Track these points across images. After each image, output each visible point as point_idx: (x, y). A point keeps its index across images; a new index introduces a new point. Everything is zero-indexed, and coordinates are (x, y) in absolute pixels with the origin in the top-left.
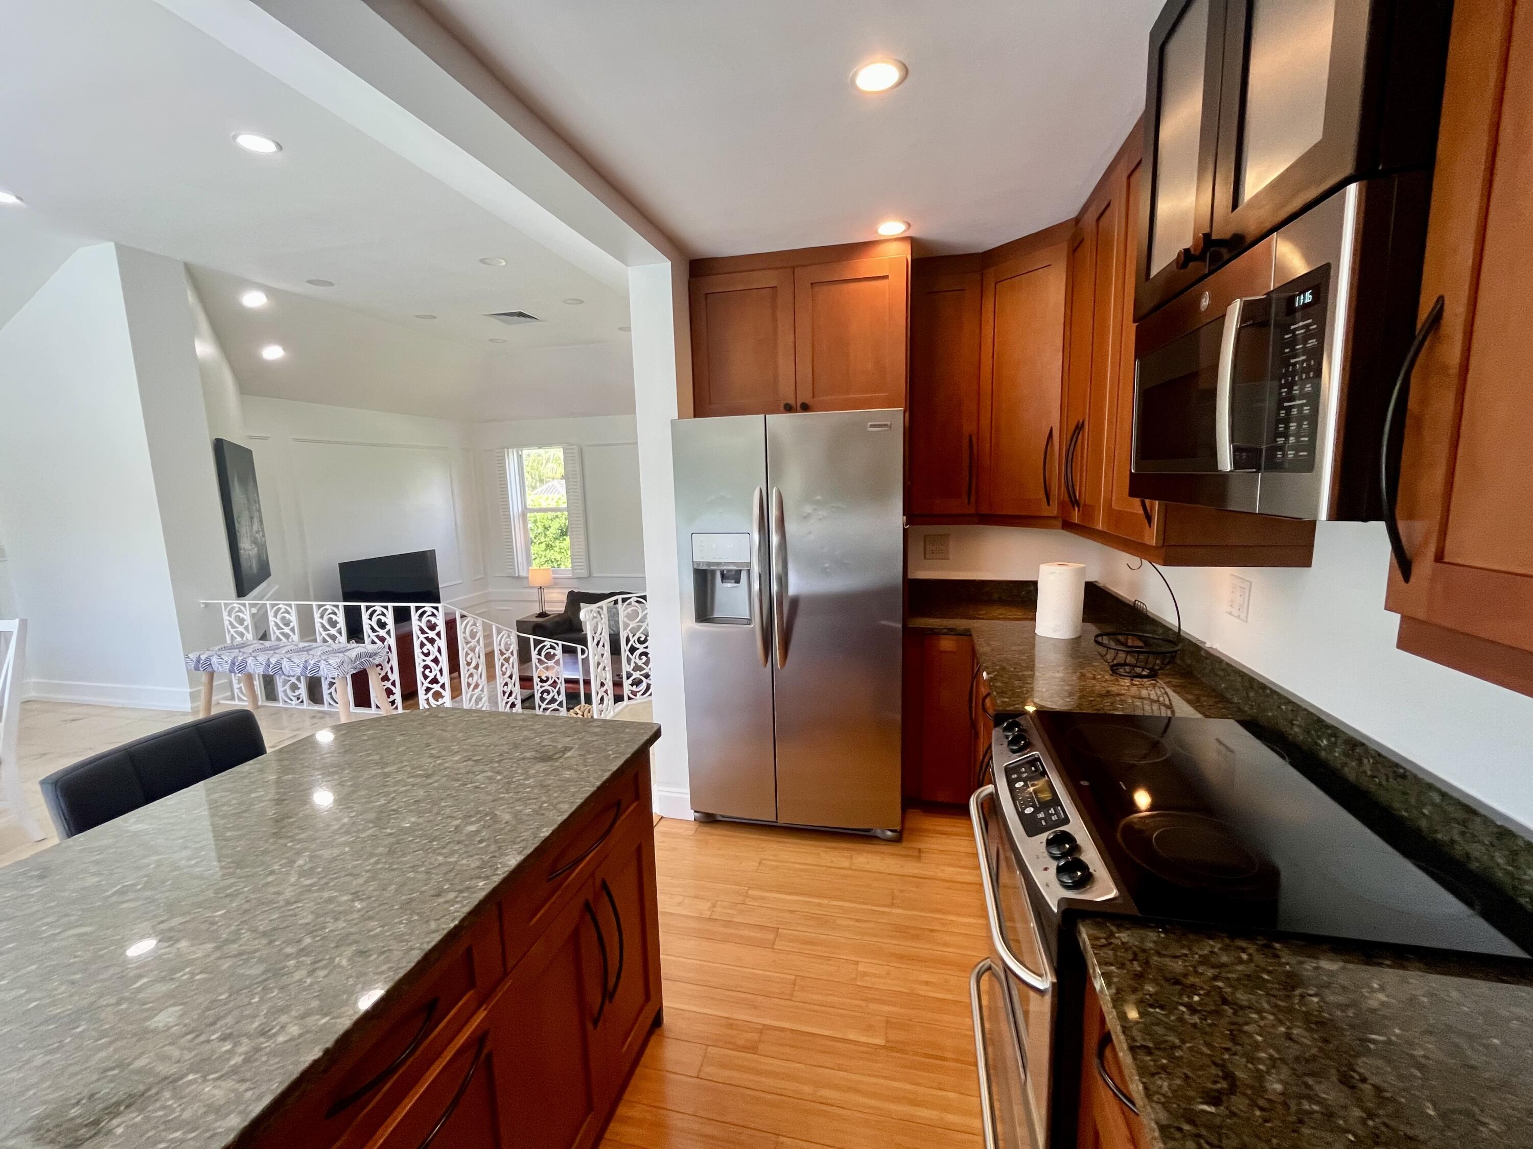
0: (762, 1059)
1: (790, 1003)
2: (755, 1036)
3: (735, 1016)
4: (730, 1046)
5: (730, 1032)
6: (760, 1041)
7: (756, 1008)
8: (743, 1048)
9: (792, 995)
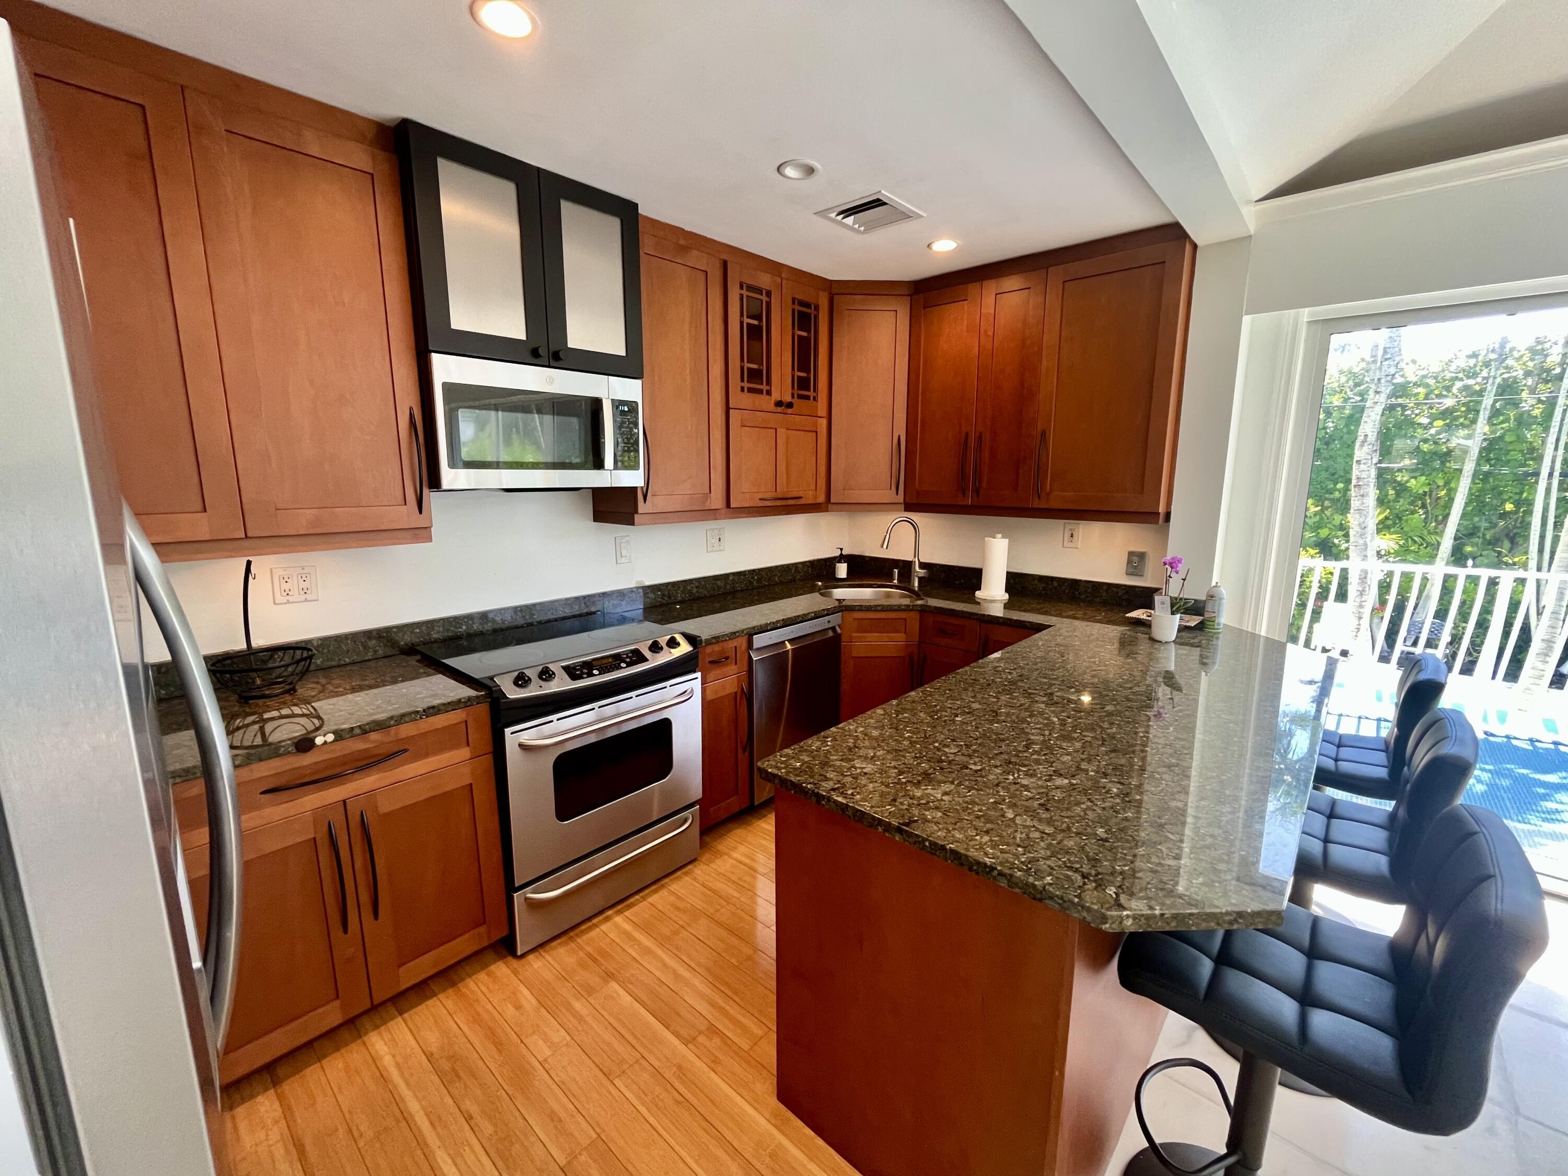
0: (709, 1017)
1: (646, 1055)
2: (701, 1039)
3: (706, 1069)
4: (729, 1042)
5: (719, 1055)
6: (700, 1033)
7: (680, 1067)
8: (717, 1033)
9: (637, 1062)
